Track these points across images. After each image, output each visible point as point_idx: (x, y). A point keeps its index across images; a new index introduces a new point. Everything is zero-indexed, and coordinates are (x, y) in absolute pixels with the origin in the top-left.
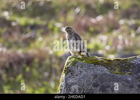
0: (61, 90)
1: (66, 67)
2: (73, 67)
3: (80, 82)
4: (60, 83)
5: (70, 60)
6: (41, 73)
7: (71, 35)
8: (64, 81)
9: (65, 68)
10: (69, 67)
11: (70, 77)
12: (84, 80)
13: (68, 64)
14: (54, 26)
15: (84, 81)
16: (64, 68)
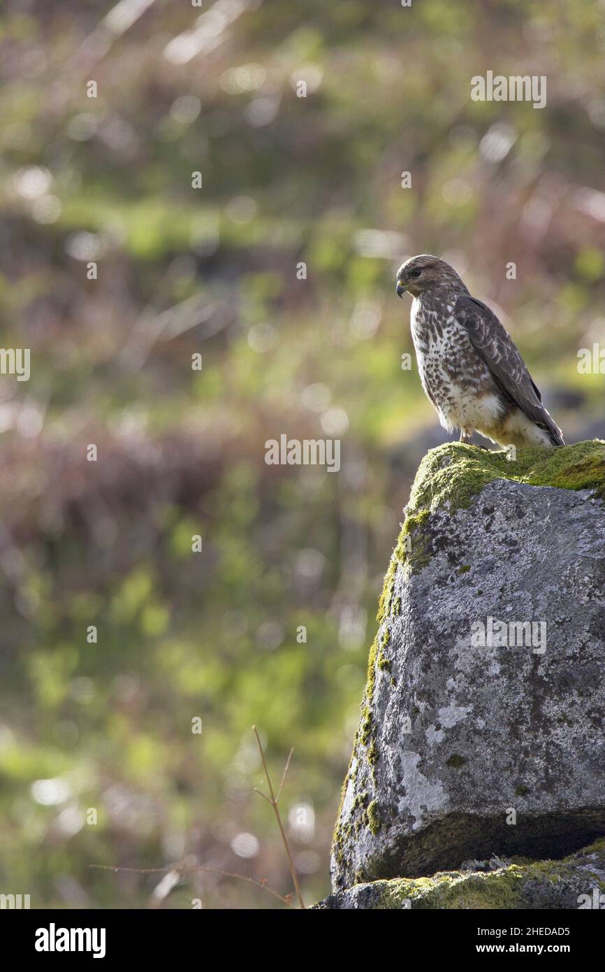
0: (386, 666)
1: (417, 518)
2: (459, 517)
3: (509, 609)
4: (378, 627)
5: (441, 472)
6: (273, 561)
7: (439, 310)
8: (406, 607)
9: (412, 525)
10: (437, 517)
11: (441, 582)
12: (534, 594)
13: (424, 500)
14: (350, 254)
15: (536, 604)
16: (404, 527)
